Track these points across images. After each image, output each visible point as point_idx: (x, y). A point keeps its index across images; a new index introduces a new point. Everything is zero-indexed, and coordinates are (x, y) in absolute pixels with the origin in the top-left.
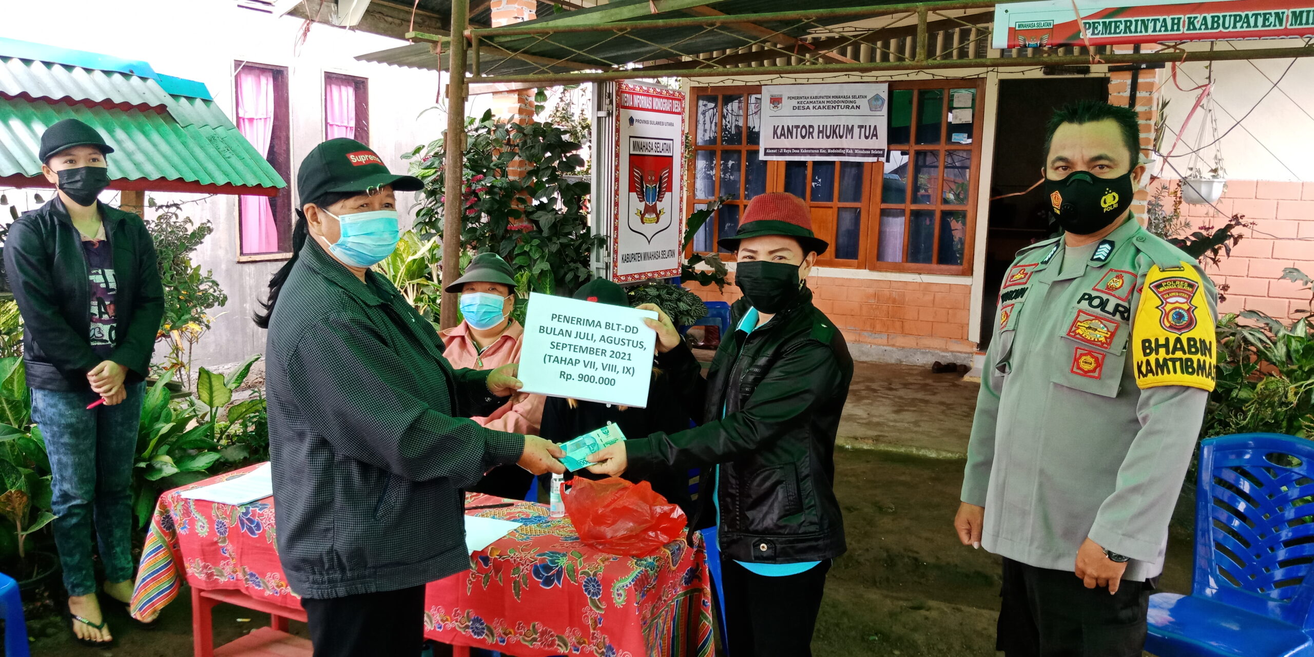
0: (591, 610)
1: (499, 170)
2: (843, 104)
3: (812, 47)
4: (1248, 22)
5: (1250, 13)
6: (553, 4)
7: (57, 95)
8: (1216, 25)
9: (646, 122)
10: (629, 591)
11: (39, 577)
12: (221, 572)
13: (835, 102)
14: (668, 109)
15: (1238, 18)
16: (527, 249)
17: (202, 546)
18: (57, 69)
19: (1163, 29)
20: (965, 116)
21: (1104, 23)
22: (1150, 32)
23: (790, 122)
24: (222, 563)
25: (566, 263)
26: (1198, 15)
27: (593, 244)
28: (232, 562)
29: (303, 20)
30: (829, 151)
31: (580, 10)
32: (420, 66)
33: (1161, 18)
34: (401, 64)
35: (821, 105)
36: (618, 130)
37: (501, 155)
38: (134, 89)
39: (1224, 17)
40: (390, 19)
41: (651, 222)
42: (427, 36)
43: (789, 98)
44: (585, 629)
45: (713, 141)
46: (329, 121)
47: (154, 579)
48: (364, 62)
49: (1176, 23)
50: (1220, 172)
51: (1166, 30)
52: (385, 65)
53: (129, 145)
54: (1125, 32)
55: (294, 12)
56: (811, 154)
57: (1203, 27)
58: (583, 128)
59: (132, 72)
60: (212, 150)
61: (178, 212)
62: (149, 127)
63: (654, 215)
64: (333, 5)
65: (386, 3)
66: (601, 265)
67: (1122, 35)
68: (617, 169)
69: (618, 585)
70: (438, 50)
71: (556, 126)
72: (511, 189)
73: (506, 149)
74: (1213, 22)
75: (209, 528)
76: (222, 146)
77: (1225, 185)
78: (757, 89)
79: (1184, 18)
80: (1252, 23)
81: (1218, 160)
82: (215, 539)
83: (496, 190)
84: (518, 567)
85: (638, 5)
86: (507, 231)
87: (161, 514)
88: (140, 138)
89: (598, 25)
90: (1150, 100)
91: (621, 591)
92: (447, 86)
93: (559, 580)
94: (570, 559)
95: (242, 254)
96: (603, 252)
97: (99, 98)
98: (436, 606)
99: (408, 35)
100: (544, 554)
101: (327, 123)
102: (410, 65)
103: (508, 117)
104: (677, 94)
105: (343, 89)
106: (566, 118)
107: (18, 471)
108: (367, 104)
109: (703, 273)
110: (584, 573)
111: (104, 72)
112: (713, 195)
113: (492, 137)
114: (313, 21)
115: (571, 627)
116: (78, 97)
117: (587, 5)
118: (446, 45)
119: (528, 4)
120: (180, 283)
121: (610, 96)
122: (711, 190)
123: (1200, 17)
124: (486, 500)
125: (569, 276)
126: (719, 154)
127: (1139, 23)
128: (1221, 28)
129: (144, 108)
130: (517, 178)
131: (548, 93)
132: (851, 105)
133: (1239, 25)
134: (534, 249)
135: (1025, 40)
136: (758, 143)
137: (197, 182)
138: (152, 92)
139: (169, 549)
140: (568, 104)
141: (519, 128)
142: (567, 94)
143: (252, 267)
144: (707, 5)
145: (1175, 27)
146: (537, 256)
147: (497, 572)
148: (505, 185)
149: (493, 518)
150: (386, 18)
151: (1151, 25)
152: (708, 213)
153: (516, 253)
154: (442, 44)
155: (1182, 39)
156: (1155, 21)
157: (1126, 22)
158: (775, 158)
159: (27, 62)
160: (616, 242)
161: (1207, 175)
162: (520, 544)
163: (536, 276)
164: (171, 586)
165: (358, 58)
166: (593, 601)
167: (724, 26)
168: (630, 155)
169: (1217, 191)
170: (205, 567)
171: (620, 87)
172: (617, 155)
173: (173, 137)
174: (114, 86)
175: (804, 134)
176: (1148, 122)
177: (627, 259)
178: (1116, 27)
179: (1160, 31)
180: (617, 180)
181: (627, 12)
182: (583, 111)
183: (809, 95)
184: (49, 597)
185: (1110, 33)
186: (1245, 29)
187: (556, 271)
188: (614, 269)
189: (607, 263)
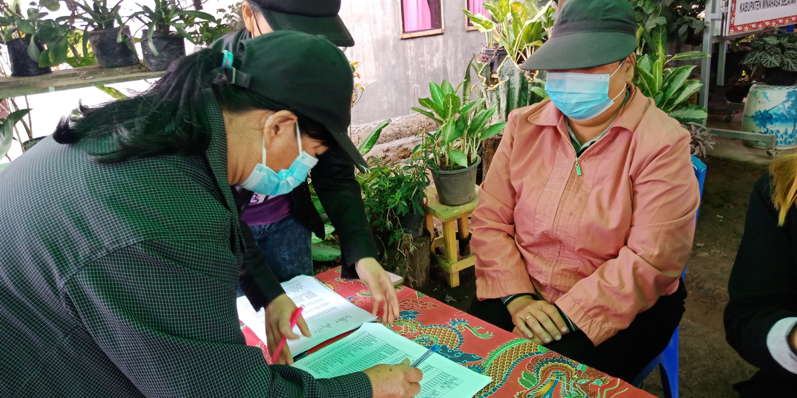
66: (717, 16)
95: (404, 32)
96: (720, 2)
143: (412, 42)
146: (650, 11)
177: (745, 8)
187: (668, 26)
188: (731, 19)
189: (723, 14)
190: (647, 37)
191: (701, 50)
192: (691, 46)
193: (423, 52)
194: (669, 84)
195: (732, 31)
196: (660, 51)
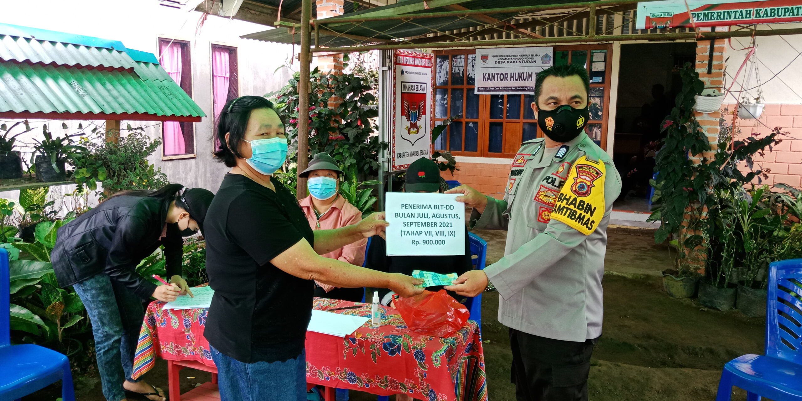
0: (419, 369)
1: (322, 103)
2: (525, 60)
3: (514, 27)
4: (793, 12)
5: (794, 7)
6: (353, 2)
7: (72, 63)
8: (773, 14)
9: (411, 73)
10: (442, 358)
11: (71, 354)
12: (186, 350)
13: (521, 59)
14: (423, 65)
15: (787, 10)
16: (341, 150)
17: (175, 334)
18: (70, 47)
19: (740, 17)
20: (599, 66)
21: (704, 14)
22: (732, 19)
23: (493, 71)
24: (187, 344)
25: (364, 159)
26: (762, 8)
27: (380, 147)
28: (193, 344)
29: (203, 13)
30: (517, 88)
31: (377, 8)
32: (278, 41)
33: (739, 10)
34: (266, 40)
35: (512, 61)
36: (395, 78)
37: (324, 94)
38: (115, 59)
39: (778, 9)
40: (253, 12)
41: (414, 133)
42: (287, 24)
43: (492, 56)
44: (416, 379)
45: (445, 83)
46: (214, 74)
47: (141, 355)
48: (245, 39)
49: (748, 13)
50: (761, 100)
51: (742, 18)
52: (257, 41)
53: (115, 93)
54: (717, 19)
55: (198, 9)
56: (506, 90)
57: (765, 15)
58: (371, 77)
59: (113, 48)
60: (162, 95)
61: (142, 132)
62: (124, 81)
63: (416, 129)
64: (220, 4)
65: (251, 2)
66: (385, 160)
67: (715, 21)
68: (394, 102)
69: (435, 354)
70: (293, 32)
71: (355, 76)
72: (331, 114)
73: (326, 91)
74: (771, 13)
75: (179, 323)
76: (167, 92)
77: (764, 108)
78: (473, 52)
79: (753, 10)
80: (795, 13)
81: (759, 92)
82: (183, 330)
83: (323, 115)
84: (374, 344)
85: (416, 4)
86: (328, 140)
87: (149, 315)
88: (121, 88)
89: (392, 16)
90: (721, 57)
91: (437, 358)
92: (299, 54)
93: (399, 352)
94: (405, 339)
95: (164, 155)
96: (386, 152)
97: (96, 64)
98: (325, 367)
99: (275, 23)
100: (388, 337)
101: (213, 75)
102: (272, 41)
103: (328, 70)
104: (428, 55)
105: (222, 54)
106: (361, 71)
107: (57, 290)
108: (237, 63)
109: (442, 163)
110: (414, 348)
111: (97, 48)
112: (446, 115)
113: (318, 83)
114: (208, 13)
115: (408, 378)
116: (84, 64)
117: (381, 5)
118: (298, 29)
119: (339, 3)
120: (143, 175)
121: (390, 57)
122: (445, 112)
123: (763, 10)
124: (345, 304)
125: (366, 167)
126: (450, 91)
127: (726, 13)
128: (776, 16)
129: (121, 69)
130: (333, 108)
131: (350, 56)
132: (530, 60)
133: (787, 14)
134: (345, 150)
135: (656, 24)
136: (473, 84)
137: (155, 114)
138: (125, 60)
139: (151, 337)
140: (362, 63)
141: (334, 77)
142: (361, 56)
143: (170, 163)
144: (460, 4)
145: (748, 16)
146: (347, 155)
147: (361, 347)
148: (327, 112)
149: (352, 315)
150: (251, 11)
151: (733, 15)
152: (444, 127)
153: (334, 153)
154: (295, 28)
155: (752, 23)
156: (736, 12)
157: (718, 13)
158: (484, 93)
159: (53, 43)
160: (394, 146)
161: (753, 102)
162: (373, 331)
163: (347, 167)
164: (152, 359)
165: (242, 37)
166: (420, 364)
167: (470, 16)
168: (402, 93)
169: (759, 112)
170: (176, 347)
171: (396, 52)
172: (394, 93)
173: (139, 87)
174: (103, 57)
175: (502, 78)
176: (720, 71)
177: (400, 156)
178: (712, 16)
179: (739, 18)
180: (394, 108)
181: (410, 8)
182: (370, 66)
183: (505, 55)
184: (78, 366)
185: (708, 19)
186: (791, 17)
187: (358, 164)
188: (393, 162)
189: (388, 159)
190: (346, 170)
191: (377, 179)
192: (373, 176)
193: (179, 171)
194: (360, 199)
195: (394, 169)
196: (354, 180)
